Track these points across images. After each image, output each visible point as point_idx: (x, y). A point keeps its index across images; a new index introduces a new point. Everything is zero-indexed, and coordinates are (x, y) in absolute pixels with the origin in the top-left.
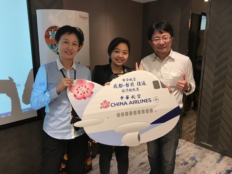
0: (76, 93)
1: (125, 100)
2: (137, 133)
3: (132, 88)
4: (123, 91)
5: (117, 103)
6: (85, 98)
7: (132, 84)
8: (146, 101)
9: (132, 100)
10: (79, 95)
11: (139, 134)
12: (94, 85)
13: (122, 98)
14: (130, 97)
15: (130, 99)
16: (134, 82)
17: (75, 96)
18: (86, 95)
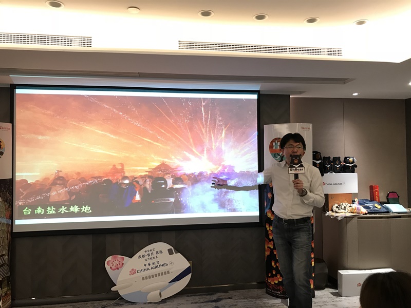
0: (112, 266)
1: (147, 266)
2: (159, 291)
3: (152, 256)
4: (146, 260)
5: (142, 270)
6: (118, 269)
7: (152, 254)
8: (163, 265)
9: (153, 266)
10: (113, 267)
11: (160, 293)
12: (124, 258)
13: (145, 265)
14: (151, 264)
15: (152, 266)
16: (153, 252)
17: (111, 268)
18: (119, 266)
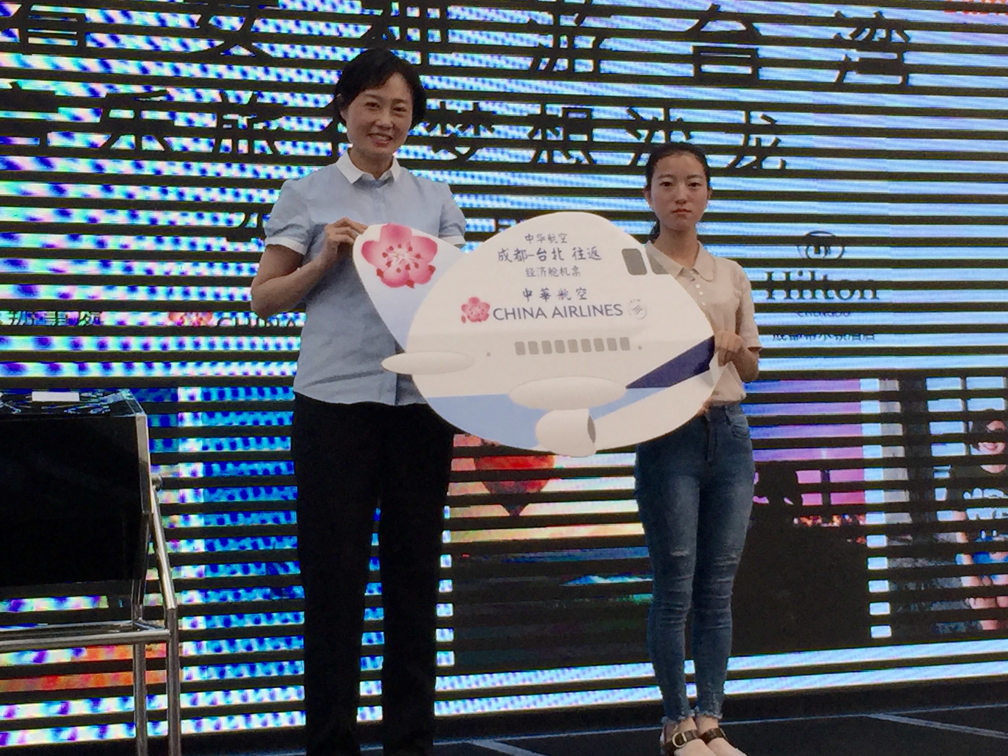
1: (536, 302)
2: (583, 415)
3: (557, 264)
4: (530, 273)
5: (513, 309)
6: (410, 283)
7: (557, 254)
8: (604, 311)
9: (561, 304)
11: (590, 418)
13: (528, 294)
14: (553, 292)
15: (554, 301)
16: (561, 246)
17: (380, 273)
